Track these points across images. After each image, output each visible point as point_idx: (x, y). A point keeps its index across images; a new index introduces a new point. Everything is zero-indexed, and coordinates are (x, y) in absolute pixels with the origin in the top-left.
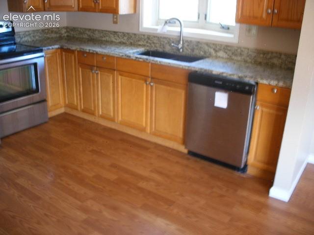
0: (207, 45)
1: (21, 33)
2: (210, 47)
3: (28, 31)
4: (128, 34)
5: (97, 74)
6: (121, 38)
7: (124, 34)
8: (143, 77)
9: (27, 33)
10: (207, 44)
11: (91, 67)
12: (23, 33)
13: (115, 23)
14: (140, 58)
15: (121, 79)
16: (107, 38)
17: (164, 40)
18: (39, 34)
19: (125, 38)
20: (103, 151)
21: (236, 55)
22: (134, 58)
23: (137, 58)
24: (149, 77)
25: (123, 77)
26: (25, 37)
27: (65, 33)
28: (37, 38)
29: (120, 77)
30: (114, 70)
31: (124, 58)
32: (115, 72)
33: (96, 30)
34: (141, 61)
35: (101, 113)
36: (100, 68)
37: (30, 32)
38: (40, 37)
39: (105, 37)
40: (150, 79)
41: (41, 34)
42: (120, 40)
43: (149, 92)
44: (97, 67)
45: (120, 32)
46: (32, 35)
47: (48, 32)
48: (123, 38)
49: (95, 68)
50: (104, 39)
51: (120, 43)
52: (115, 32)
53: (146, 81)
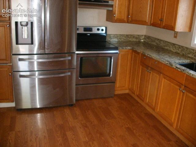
1: (111, 35)
3: (117, 35)
4: (182, 47)
5: (150, 72)
6: (177, 49)
7: (180, 47)
8: (179, 84)
9: (116, 36)
11: (147, 67)
12: (113, 35)
13: (175, 37)
14: (179, 69)
15: (164, 81)
16: (168, 48)
18: (124, 37)
19: (180, 50)
20: (134, 131)
22: (175, 67)
23: (177, 67)
24: (183, 85)
25: (165, 80)
26: (114, 38)
27: (143, 39)
28: (122, 39)
29: (163, 79)
30: (161, 73)
31: (168, 66)
32: (162, 74)
33: (162, 40)
34: (179, 71)
35: (147, 101)
36: (152, 69)
37: (118, 35)
38: (124, 39)
39: (167, 46)
40: (183, 87)
41: (126, 37)
42: (176, 51)
43: (181, 97)
44: (151, 68)
45: (177, 45)
46: (119, 37)
47: (131, 37)
48: (178, 49)
49: (150, 68)
50: (166, 48)
51: (176, 52)
52: (173, 44)
53: (180, 87)
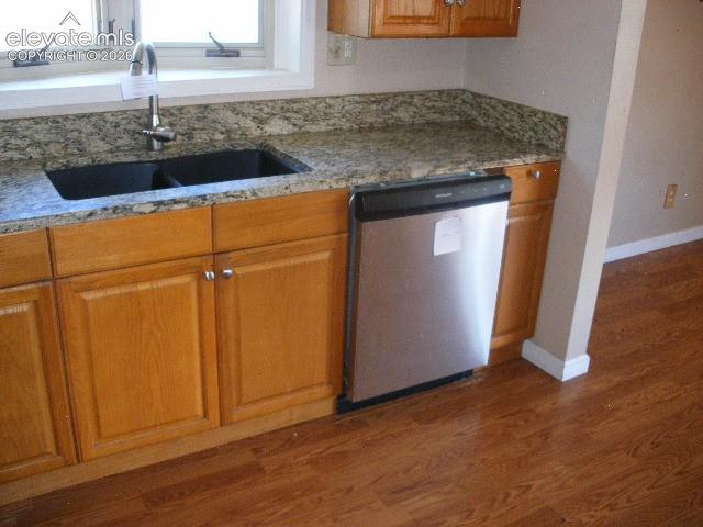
0: (233, 110)
2: (243, 115)
10: (234, 107)
17: (82, 124)
21: (314, 121)
